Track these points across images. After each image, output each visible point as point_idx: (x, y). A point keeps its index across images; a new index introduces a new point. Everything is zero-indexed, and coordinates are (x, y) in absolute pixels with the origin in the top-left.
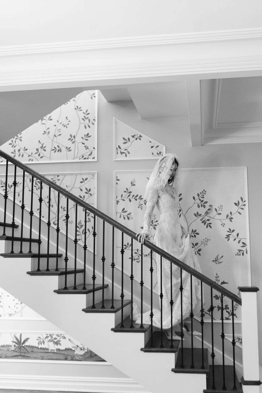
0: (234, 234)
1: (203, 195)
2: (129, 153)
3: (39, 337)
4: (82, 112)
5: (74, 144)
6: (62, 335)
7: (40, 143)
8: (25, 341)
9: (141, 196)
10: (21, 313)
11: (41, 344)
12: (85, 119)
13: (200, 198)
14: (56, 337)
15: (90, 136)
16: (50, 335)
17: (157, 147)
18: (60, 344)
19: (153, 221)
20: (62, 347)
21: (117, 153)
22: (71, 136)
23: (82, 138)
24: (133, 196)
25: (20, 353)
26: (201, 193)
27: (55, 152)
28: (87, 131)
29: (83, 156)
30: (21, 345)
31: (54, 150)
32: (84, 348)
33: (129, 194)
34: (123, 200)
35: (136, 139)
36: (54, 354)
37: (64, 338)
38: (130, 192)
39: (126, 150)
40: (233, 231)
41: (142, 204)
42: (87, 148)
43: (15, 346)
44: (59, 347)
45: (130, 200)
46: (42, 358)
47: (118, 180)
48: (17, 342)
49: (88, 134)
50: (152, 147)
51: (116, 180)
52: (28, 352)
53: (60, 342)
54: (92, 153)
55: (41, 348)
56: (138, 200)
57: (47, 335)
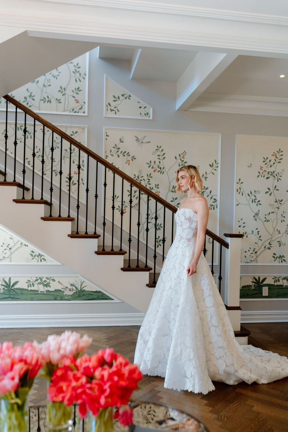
0: (208, 191)
1: (184, 156)
2: (118, 111)
3: (29, 280)
4: (72, 64)
5: (64, 96)
6: (51, 278)
7: (29, 91)
8: (14, 285)
9: (128, 153)
10: (10, 258)
11: (31, 287)
12: (76, 72)
13: (181, 158)
14: (46, 280)
15: (80, 91)
16: (39, 278)
17: (145, 107)
18: (50, 286)
19: (139, 177)
20: (52, 289)
21: (107, 110)
22: (61, 87)
23: (73, 91)
24: (122, 152)
25: (10, 296)
26: (182, 154)
27: (44, 102)
28: (78, 84)
29: (73, 110)
30: (11, 287)
31: (44, 100)
32: (73, 289)
33: (117, 150)
34: (112, 155)
35: (126, 98)
36: (44, 295)
37: (53, 280)
38: (119, 148)
39: (115, 107)
40: (207, 188)
41: (129, 160)
42: (77, 102)
43: (3, 289)
44: (48, 289)
45: (118, 156)
46: (32, 300)
47: (107, 136)
48: (6, 285)
49: (78, 88)
50: (140, 107)
51: (105, 135)
52: (17, 294)
53: (49, 285)
54: (82, 107)
55: (30, 290)
56: (126, 156)
57: (36, 279)
